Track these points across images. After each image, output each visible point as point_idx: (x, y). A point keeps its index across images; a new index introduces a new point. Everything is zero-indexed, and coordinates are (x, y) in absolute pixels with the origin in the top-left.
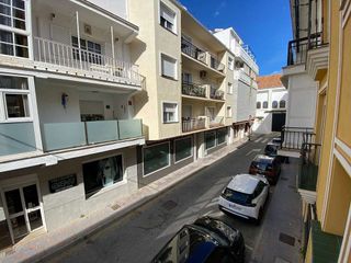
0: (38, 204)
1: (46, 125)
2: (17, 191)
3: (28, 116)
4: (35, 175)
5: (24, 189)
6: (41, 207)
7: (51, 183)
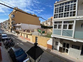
0: (68, 48)
1: (76, 32)
2: (65, 43)
3: (72, 29)
4: (70, 42)
5: (67, 44)
6: (69, 49)
7: (72, 45)
